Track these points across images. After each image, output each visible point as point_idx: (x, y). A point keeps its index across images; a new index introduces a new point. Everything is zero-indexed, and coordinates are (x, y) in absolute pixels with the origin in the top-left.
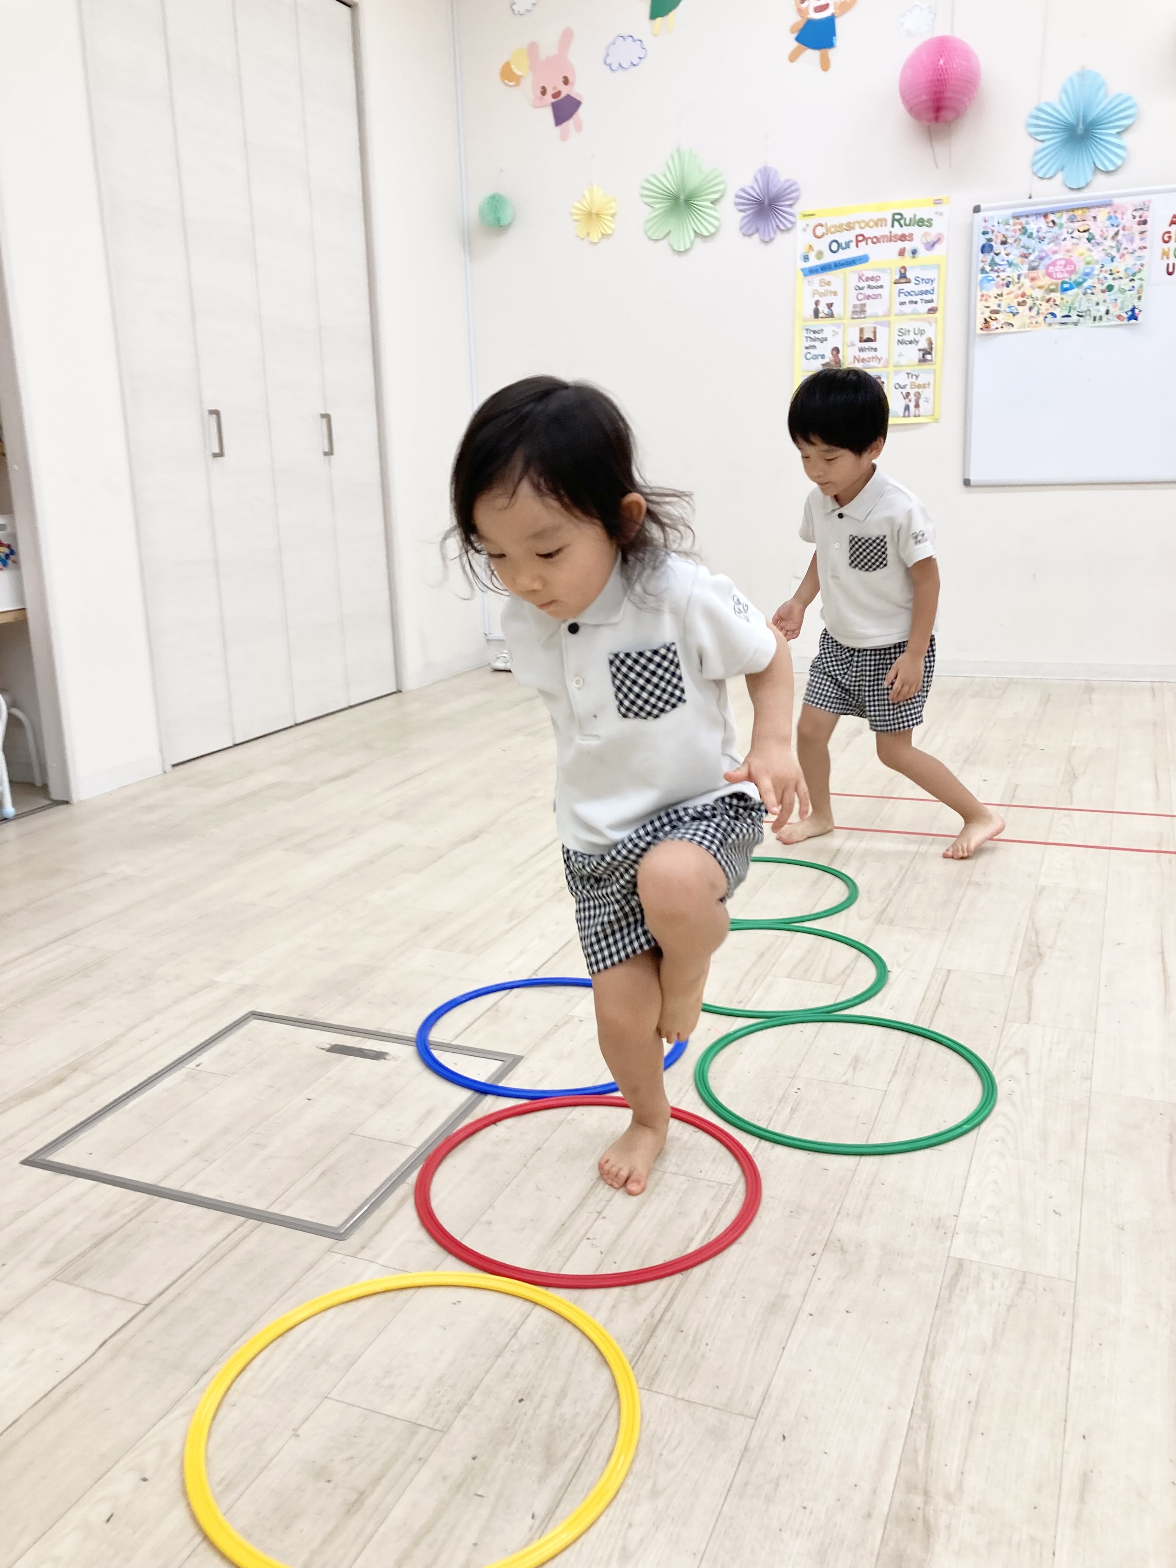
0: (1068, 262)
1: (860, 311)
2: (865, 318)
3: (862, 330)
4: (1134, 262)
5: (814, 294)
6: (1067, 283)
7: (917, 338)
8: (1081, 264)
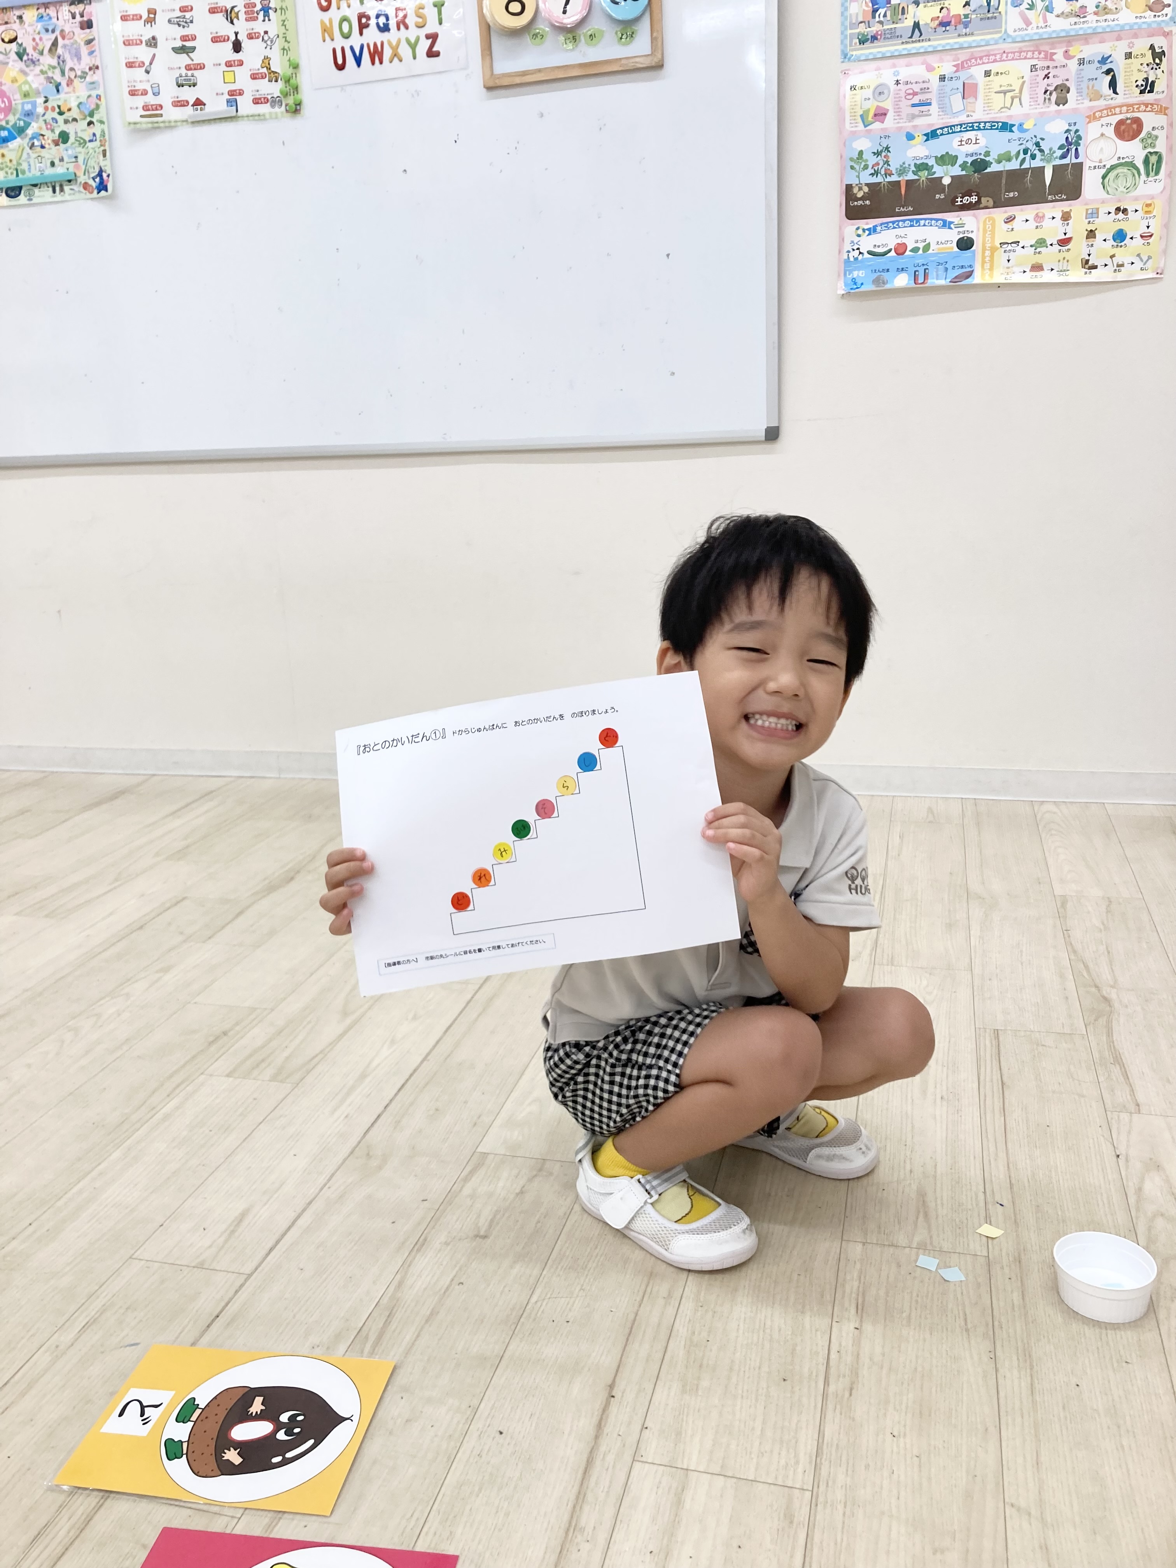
4: (88, 94)
6: (5, 129)
8: (18, 96)
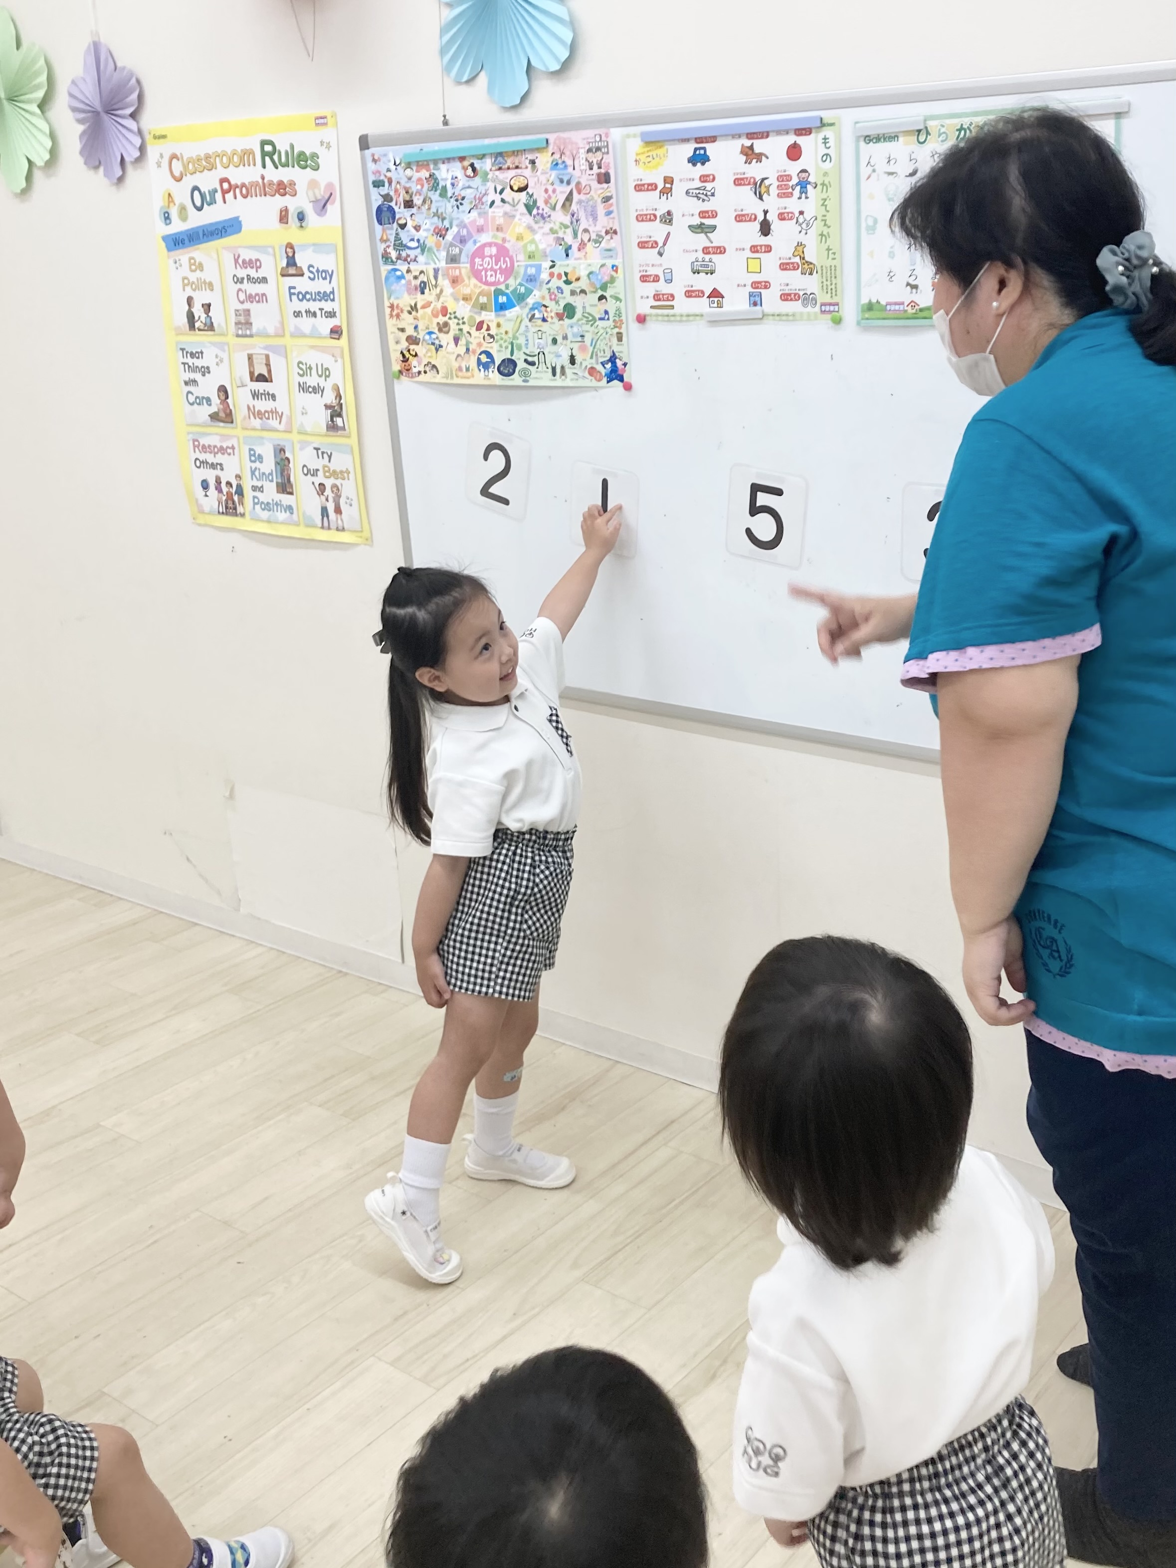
0: (502, 252)
1: (244, 323)
2: (251, 336)
3: (250, 357)
4: (601, 262)
5: (184, 286)
6: (503, 294)
7: (322, 382)
8: (521, 257)
